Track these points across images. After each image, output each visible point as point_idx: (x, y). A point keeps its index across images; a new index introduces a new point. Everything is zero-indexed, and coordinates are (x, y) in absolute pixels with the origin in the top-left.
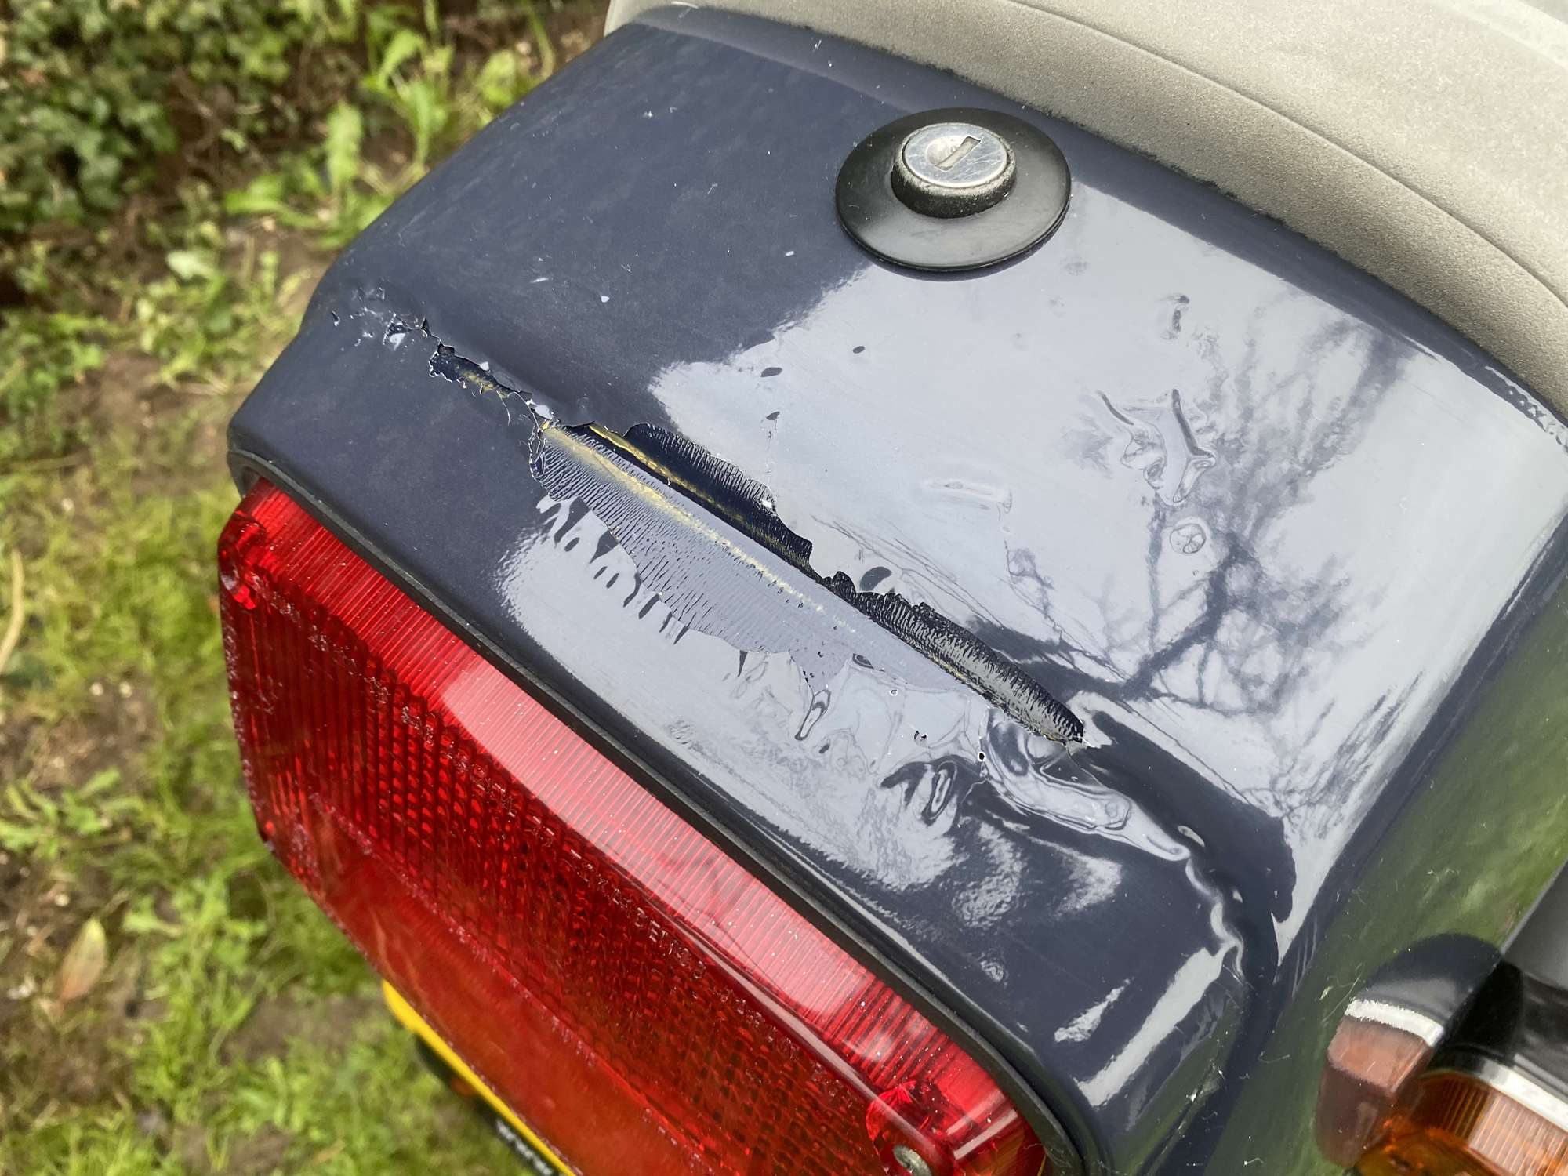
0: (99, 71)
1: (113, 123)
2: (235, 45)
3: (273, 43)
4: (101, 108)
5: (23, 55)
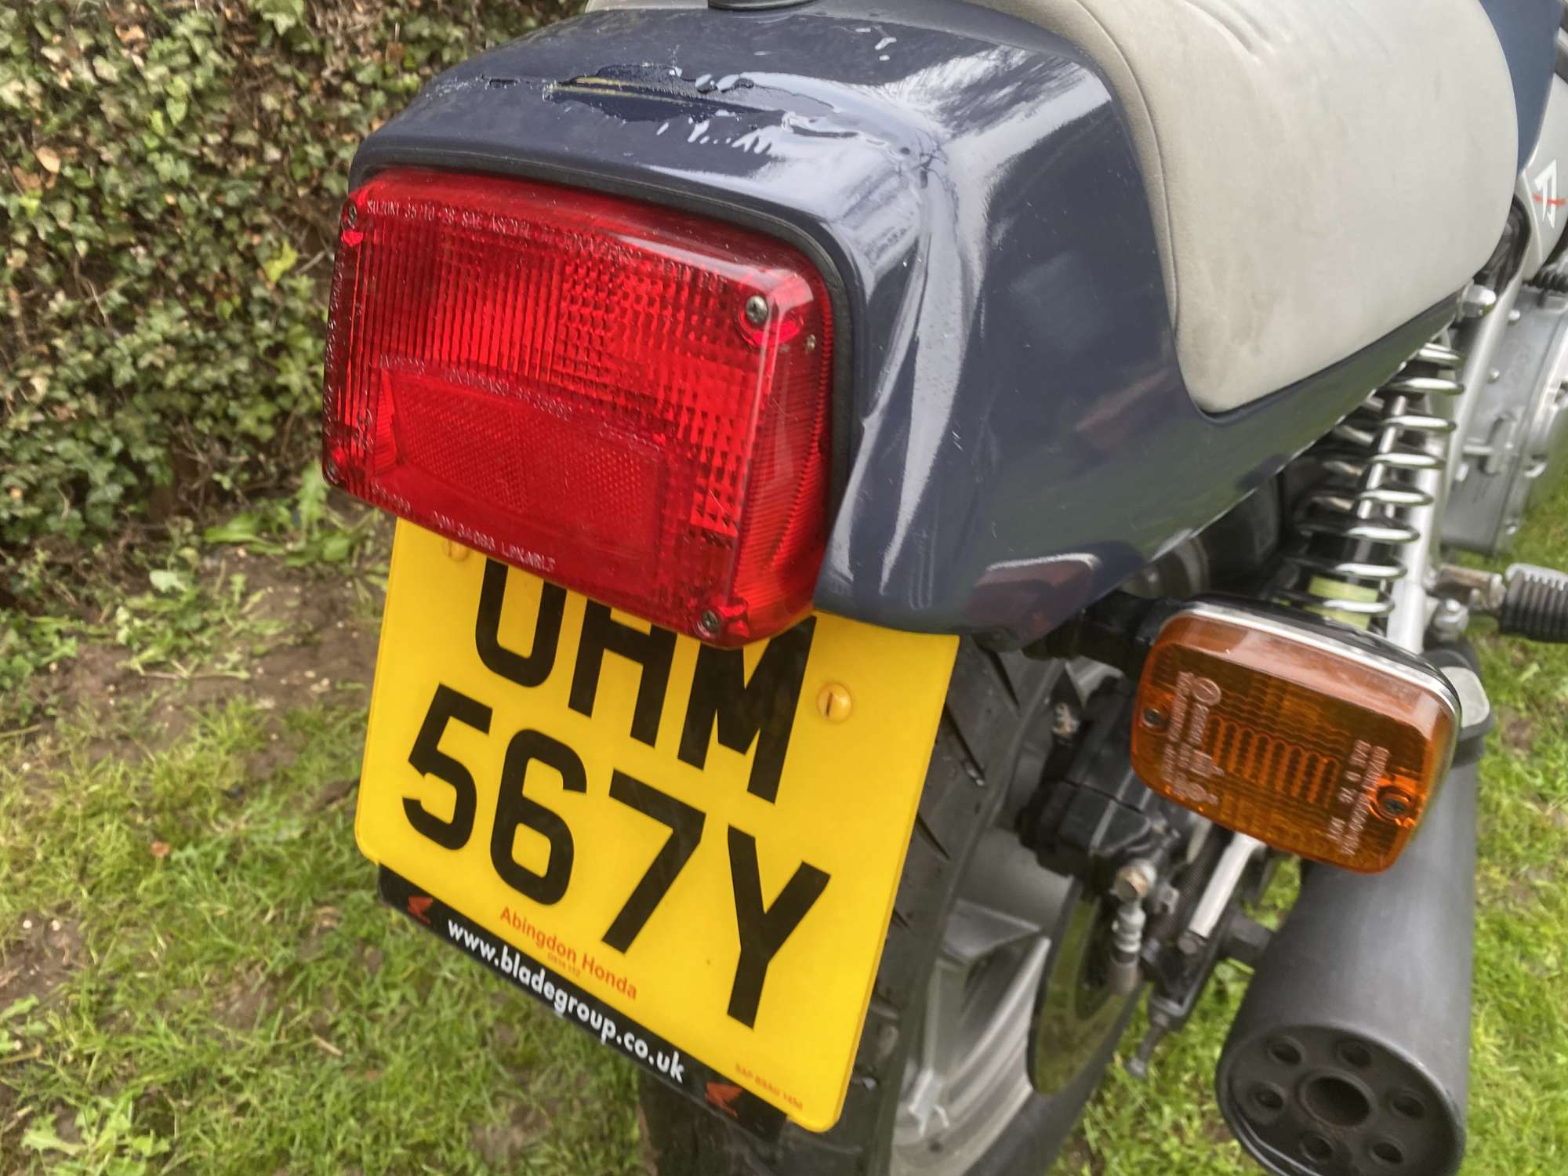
0: (119, 415)
1: (124, 458)
2: (234, 408)
3: (265, 410)
4: (116, 446)
5: (61, 394)
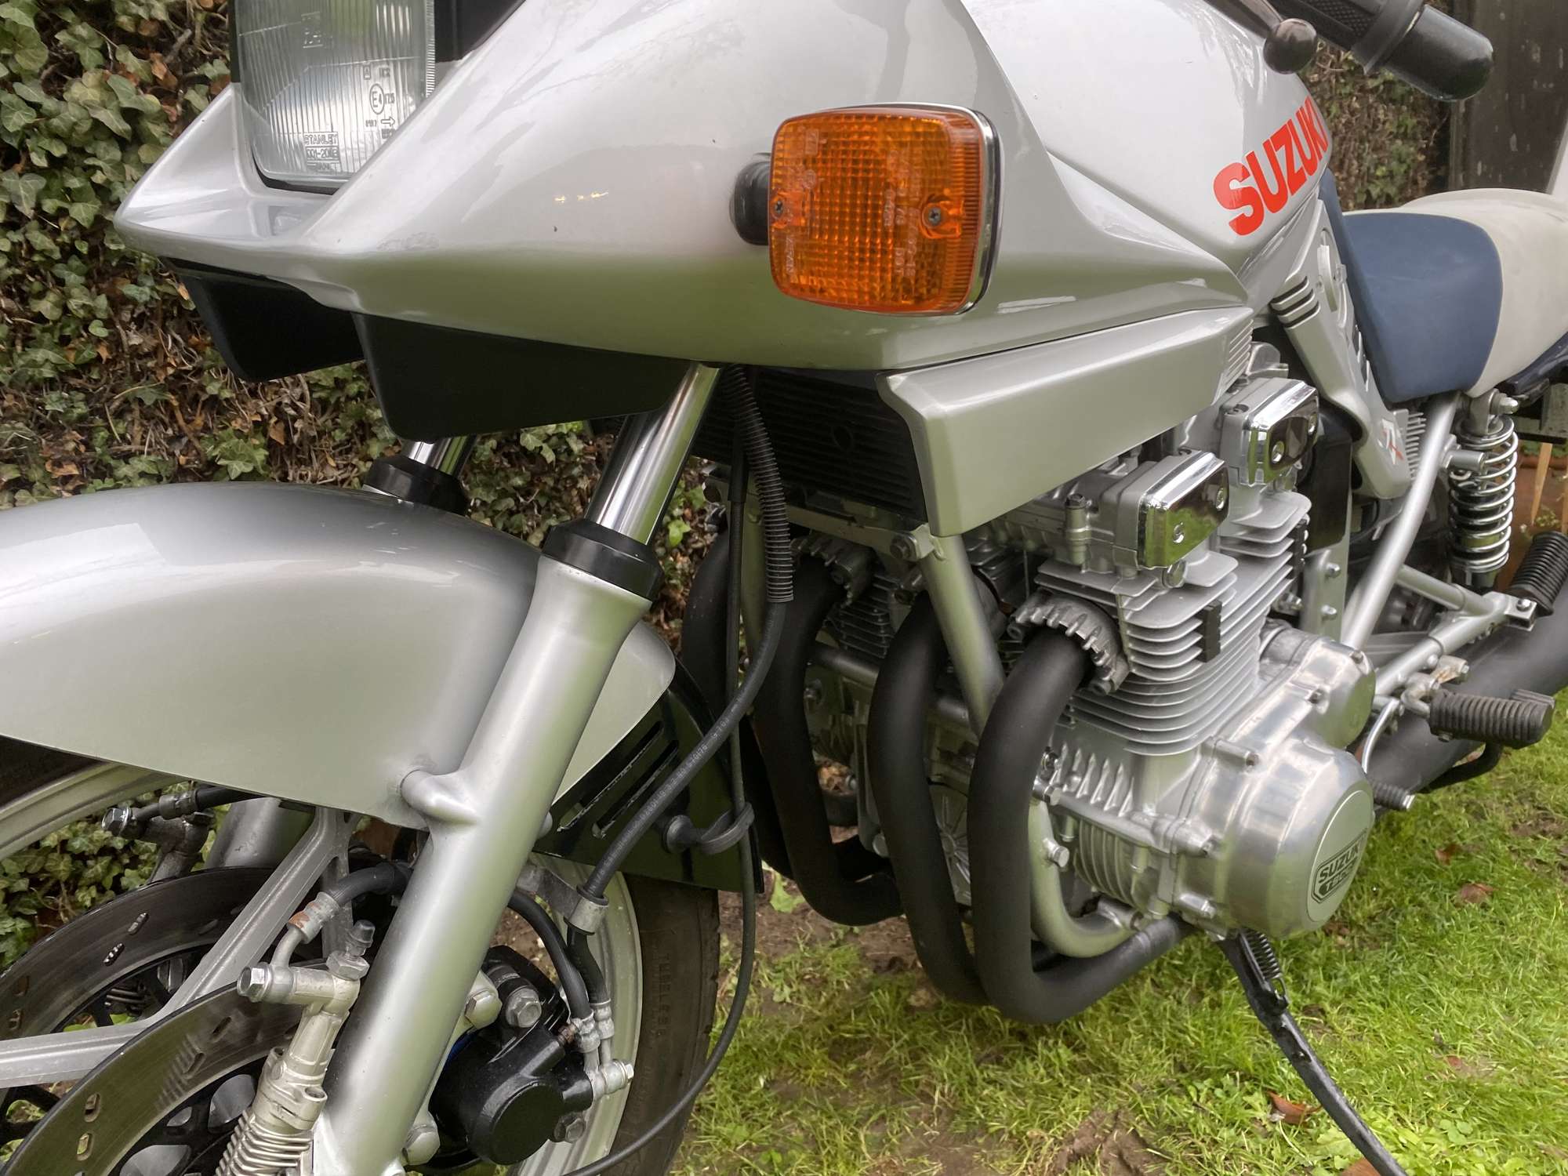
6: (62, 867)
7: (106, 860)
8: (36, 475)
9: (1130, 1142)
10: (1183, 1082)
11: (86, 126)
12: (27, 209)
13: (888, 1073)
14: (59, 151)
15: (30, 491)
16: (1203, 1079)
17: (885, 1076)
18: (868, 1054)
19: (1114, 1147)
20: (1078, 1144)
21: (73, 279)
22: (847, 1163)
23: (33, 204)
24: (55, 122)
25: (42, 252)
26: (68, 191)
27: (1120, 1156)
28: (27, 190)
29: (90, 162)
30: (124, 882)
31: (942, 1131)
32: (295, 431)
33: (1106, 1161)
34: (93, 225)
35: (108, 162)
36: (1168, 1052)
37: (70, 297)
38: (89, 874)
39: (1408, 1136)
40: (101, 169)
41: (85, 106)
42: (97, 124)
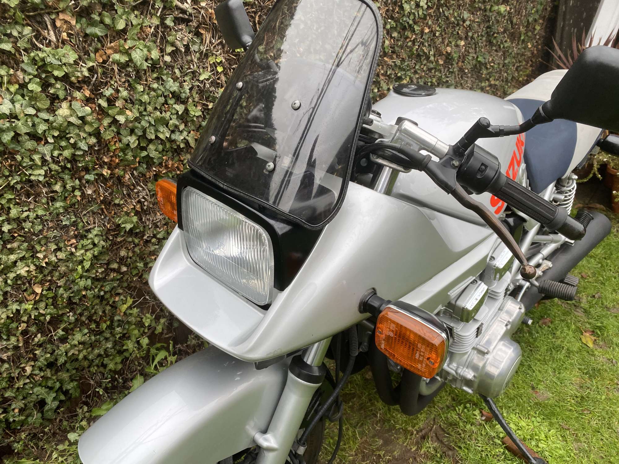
6: (86, 364)
7: (99, 359)
8: (62, 245)
9: (439, 429)
10: (454, 405)
11: (66, 124)
12: (48, 158)
13: (362, 407)
14: (56, 134)
15: (61, 251)
16: (460, 405)
17: (362, 408)
18: (355, 399)
19: (434, 432)
20: (423, 432)
21: (66, 177)
22: (353, 442)
23: (50, 155)
24: (54, 124)
25: (55, 171)
26: (62, 147)
27: (436, 434)
28: (48, 151)
29: (68, 136)
30: (105, 362)
31: (381, 428)
32: (144, 205)
33: (432, 437)
34: (72, 157)
35: (75, 134)
36: (449, 394)
37: (67, 184)
38: (94, 364)
39: (523, 423)
40: (72, 137)
41: (65, 117)
42: (69, 122)
